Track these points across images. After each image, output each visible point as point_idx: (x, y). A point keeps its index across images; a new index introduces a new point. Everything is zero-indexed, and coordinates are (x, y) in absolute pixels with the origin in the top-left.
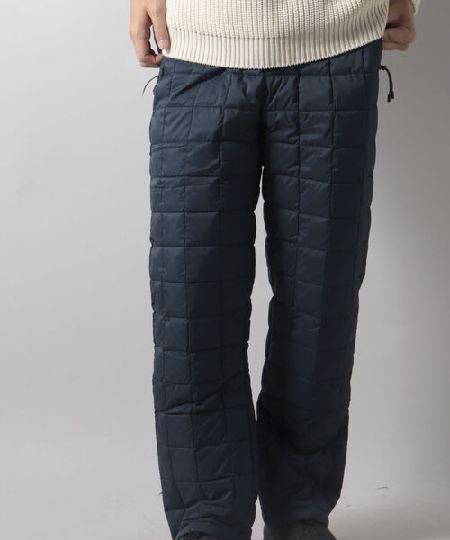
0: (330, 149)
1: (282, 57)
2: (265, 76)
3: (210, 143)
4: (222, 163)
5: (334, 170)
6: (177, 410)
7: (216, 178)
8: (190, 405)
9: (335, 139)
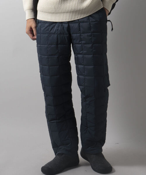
0: (91, 45)
1: (72, 17)
2: (69, 24)
3: (55, 45)
4: (59, 51)
5: (94, 51)
6: (52, 121)
7: (57, 56)
8: (56, 121)
9: (93, 41)
